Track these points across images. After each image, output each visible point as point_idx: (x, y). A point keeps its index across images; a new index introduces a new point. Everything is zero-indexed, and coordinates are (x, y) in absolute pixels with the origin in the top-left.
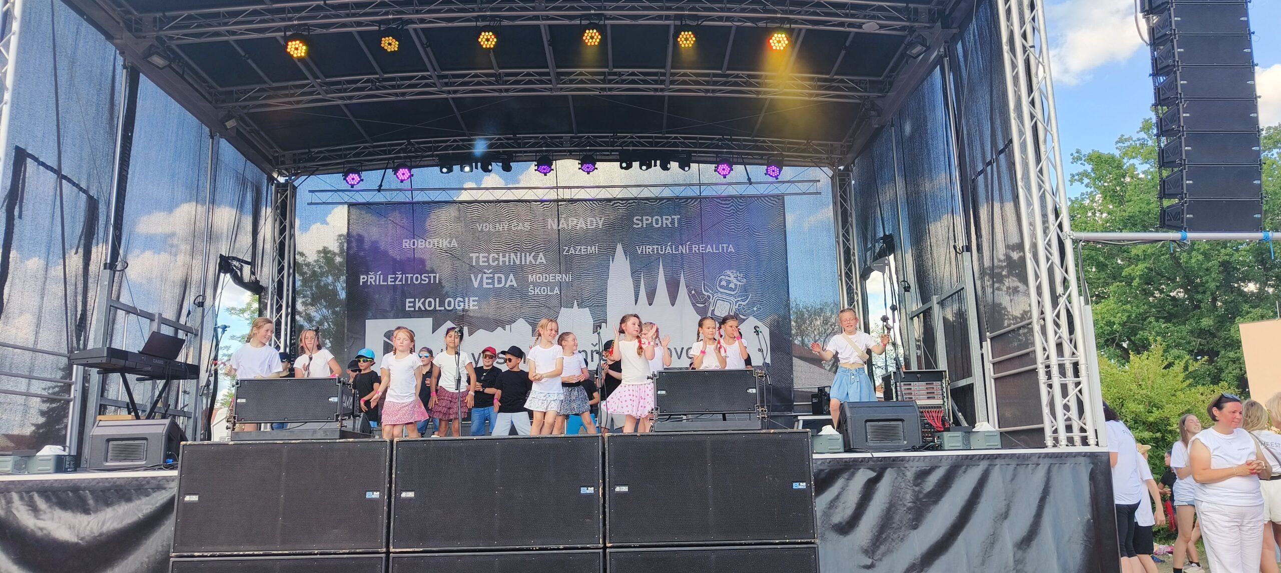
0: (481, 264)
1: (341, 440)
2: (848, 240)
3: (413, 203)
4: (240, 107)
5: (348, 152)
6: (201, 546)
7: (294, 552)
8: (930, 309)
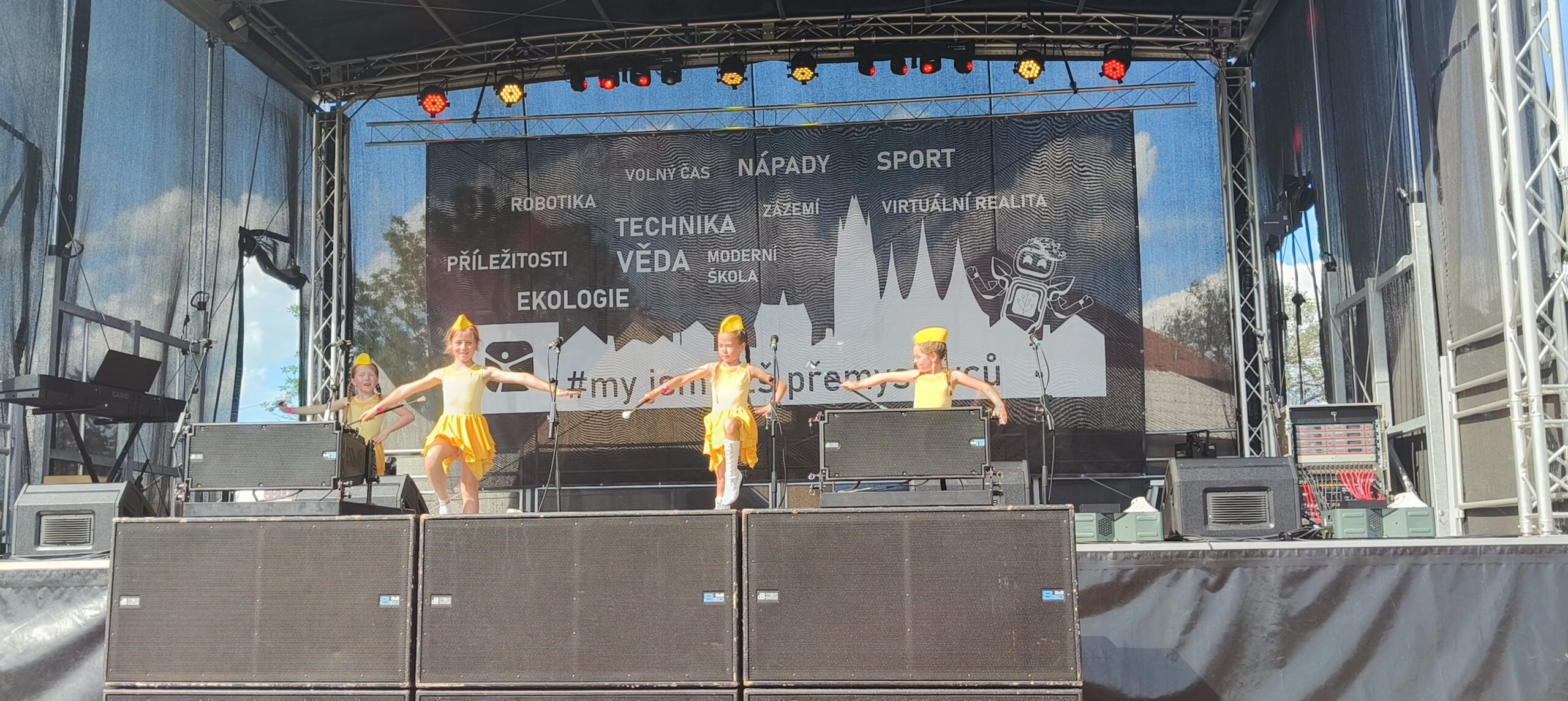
0: (633, 234)
1: (341, 518)
3: (526, 141)
5: (425, 60)
6: (147, 672)
7: (277, 684)
8: (1365, 301)
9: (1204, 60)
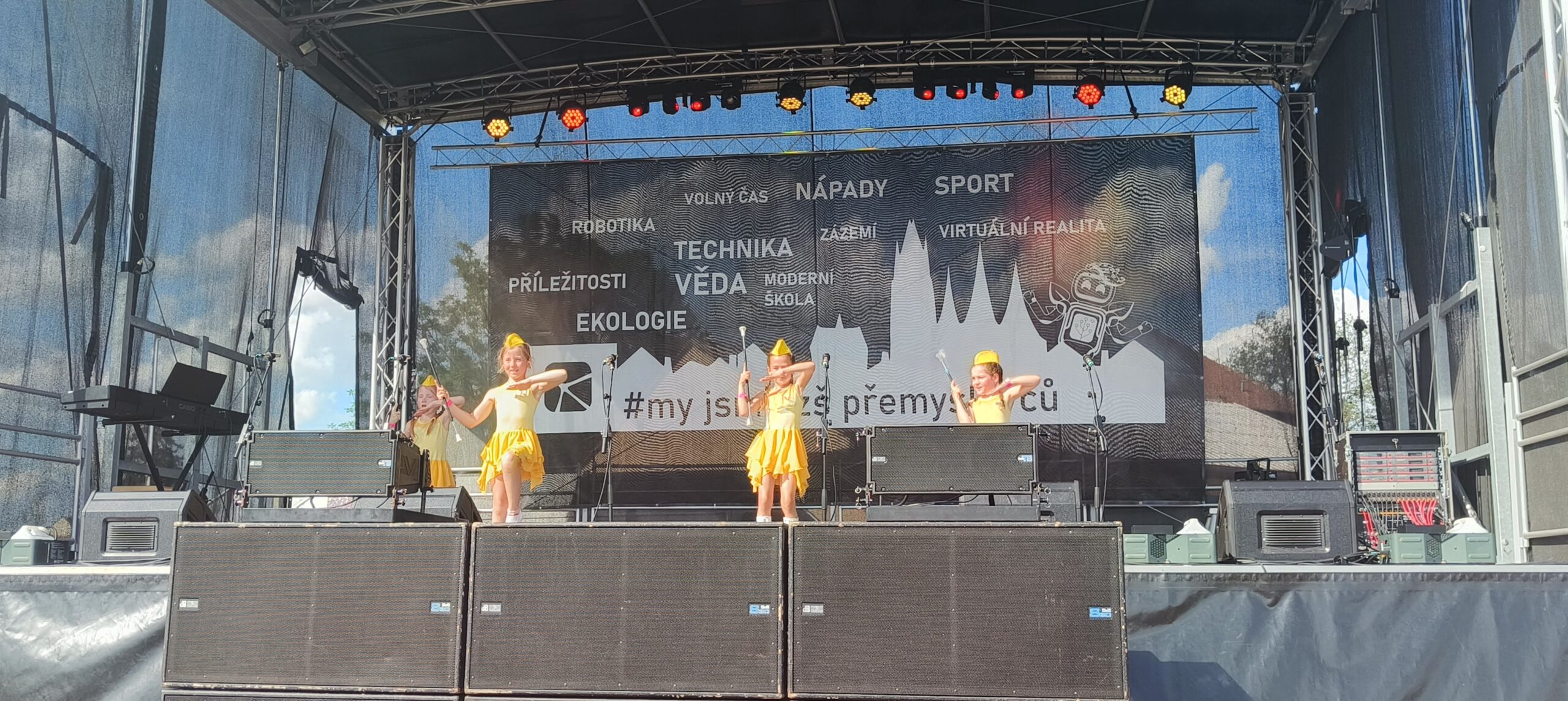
0: (691, 257)
1: (396, 525)
3: (588, 164)
5: (491, 85)
6: (203, 673)
7: (329, 688)
8: (1428, 328)
9: (1267, 85)
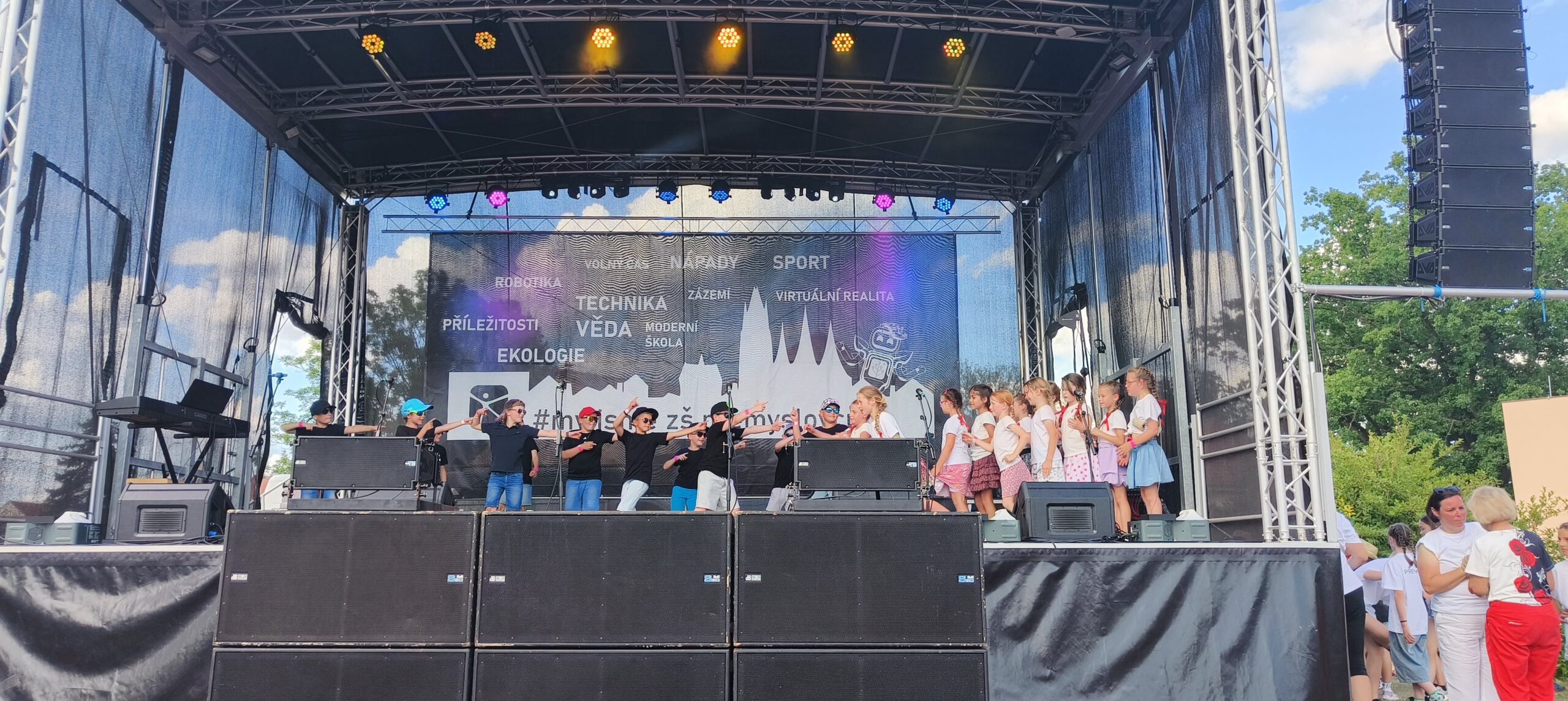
0: (589, 308)
1: (419, 513)
2: (1032, 289)
3: (508, 234)
4: (303, 112)
5: (432, 170)
7: (360, 644)
9: (1006, 201)
